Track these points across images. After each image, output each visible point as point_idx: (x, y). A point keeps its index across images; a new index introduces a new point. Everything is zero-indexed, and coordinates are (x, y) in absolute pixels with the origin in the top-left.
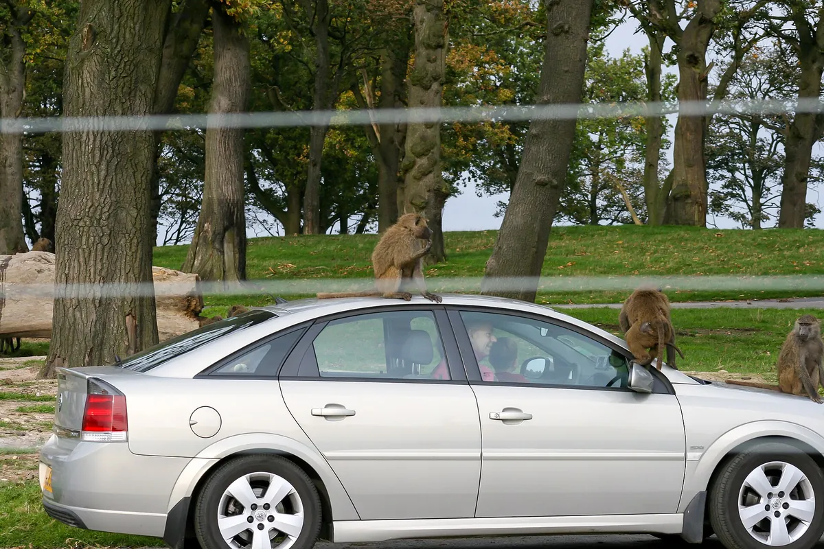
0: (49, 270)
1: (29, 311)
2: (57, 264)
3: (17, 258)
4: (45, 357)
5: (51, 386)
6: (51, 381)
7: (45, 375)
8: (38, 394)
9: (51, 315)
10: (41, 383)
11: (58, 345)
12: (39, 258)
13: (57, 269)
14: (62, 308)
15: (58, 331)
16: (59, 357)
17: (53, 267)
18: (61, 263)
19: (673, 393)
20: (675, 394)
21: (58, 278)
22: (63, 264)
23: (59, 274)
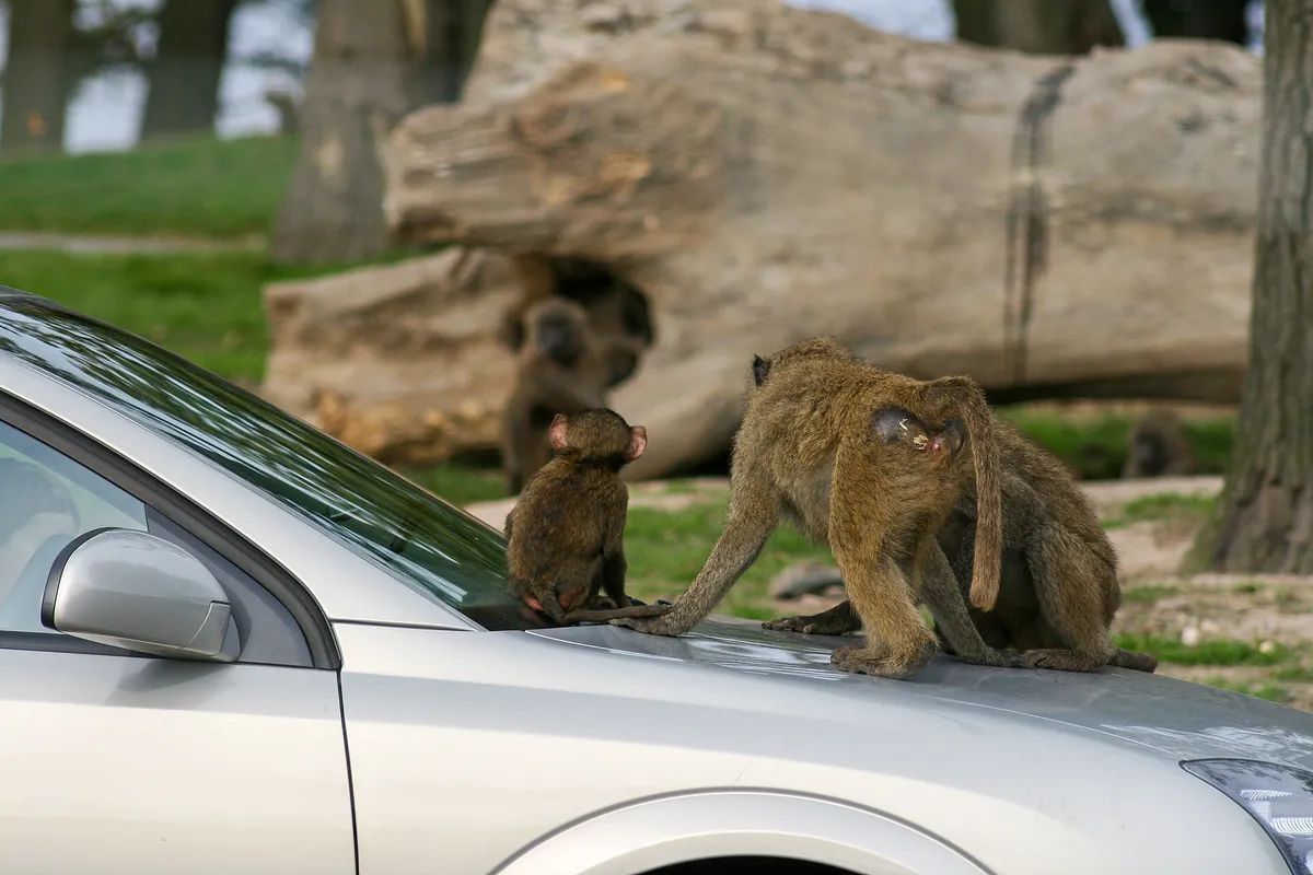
0: (1230, 118)
1: (1145, 292)
2: (1271, 90)
3: (1092, 72)
4: (1212, 486)
5: (1242, 602)
6: (1243, 580)
7: (1216, 556)
8: (1190, 636)
9: (1242, 307)
10: (1204, 591)
11: (1272, 431)
12: (1188, 70)
13: (1272, 113)
14: (1287, 280)
15: (1271, 372)
16: (1277, 482)
17: (1250, 107)
18: (1289, 89)
19: (331, 664)
20: (338, 670)
21: (1276, 152)
22: (1296, 93)
23: (1280, 134)
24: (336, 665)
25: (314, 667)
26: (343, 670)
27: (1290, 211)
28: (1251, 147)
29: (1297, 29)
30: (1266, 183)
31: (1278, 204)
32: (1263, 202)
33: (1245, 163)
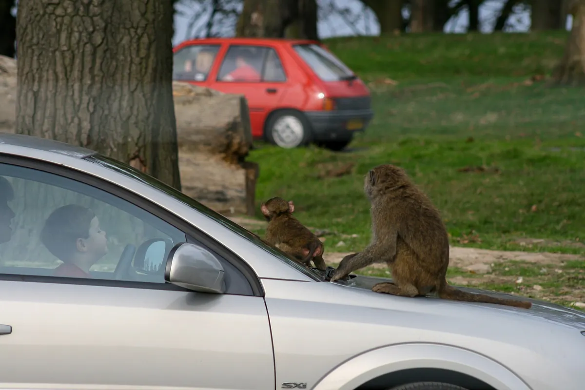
18: (27, 74)
19: (261, 294)
20: (263, 296)
21: (22, 98)
22: (30, 75)
23: (24, 91)
24: (262, 295)
25: (254, 295)
26: (265, 297)
27: (28, 120)
28: (13, 96)
29: (30, 51)
30: (19, 109)
31: (23, 117)
32: (17, 117)
33: (11, 101)
